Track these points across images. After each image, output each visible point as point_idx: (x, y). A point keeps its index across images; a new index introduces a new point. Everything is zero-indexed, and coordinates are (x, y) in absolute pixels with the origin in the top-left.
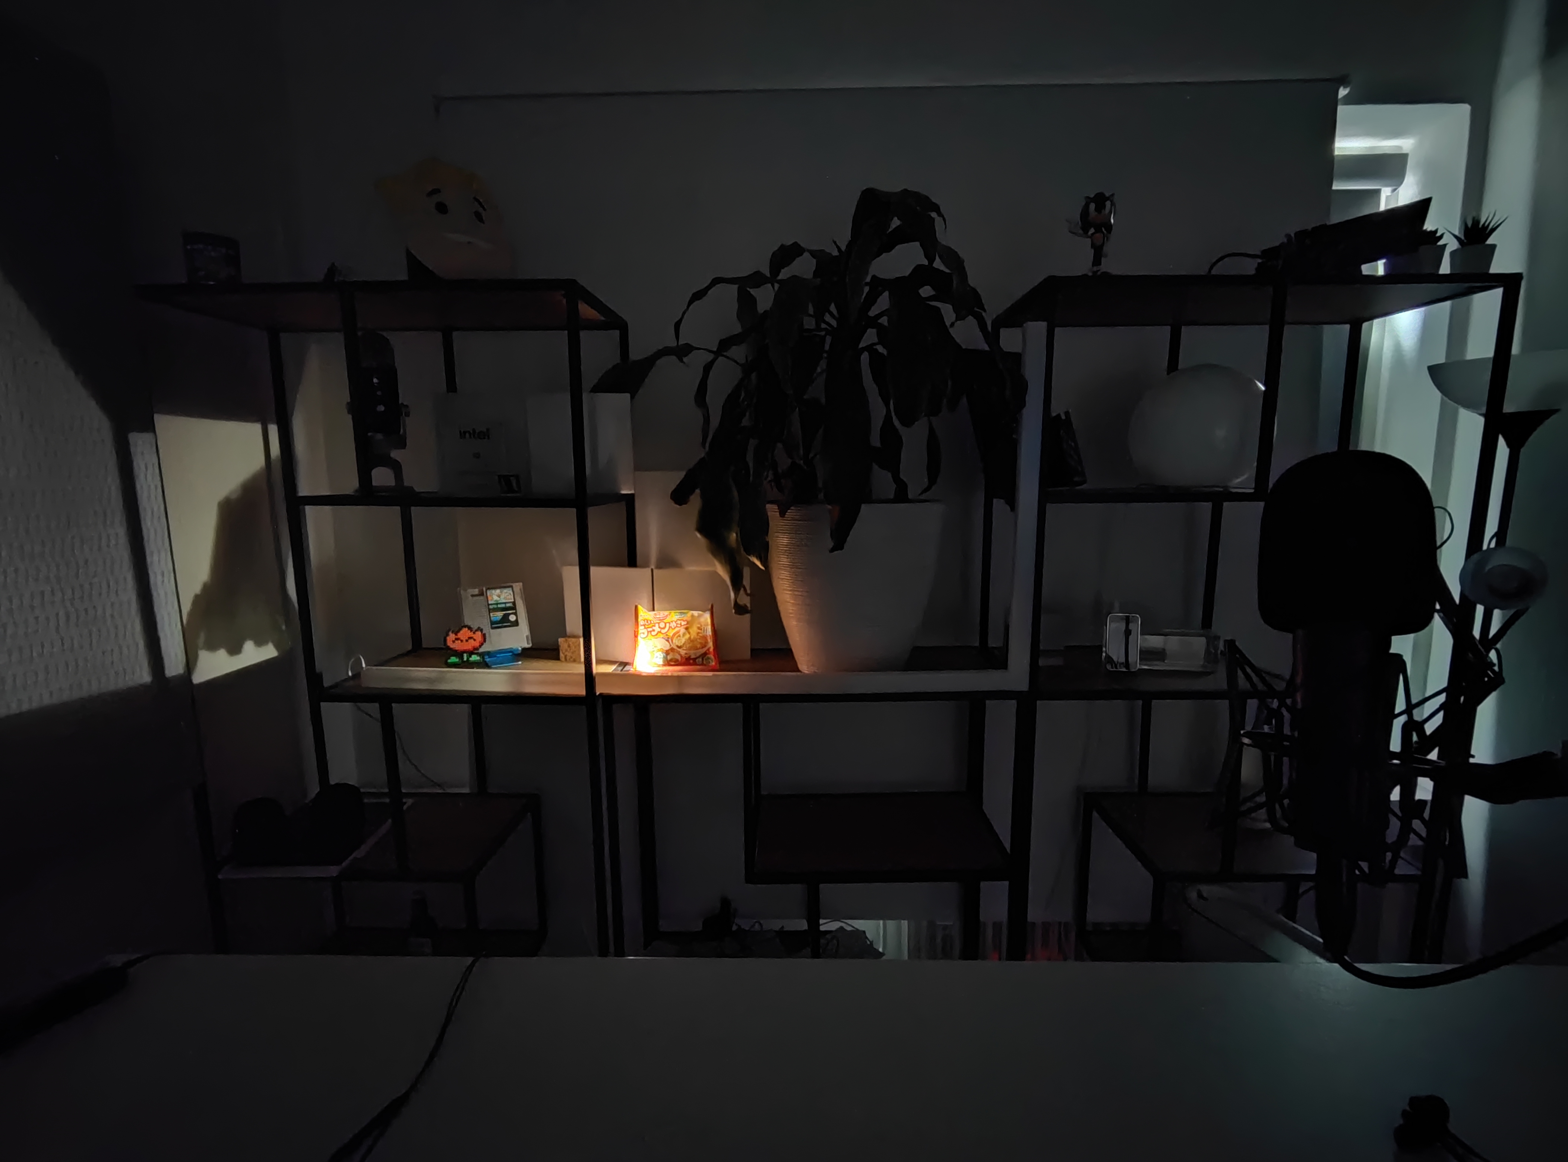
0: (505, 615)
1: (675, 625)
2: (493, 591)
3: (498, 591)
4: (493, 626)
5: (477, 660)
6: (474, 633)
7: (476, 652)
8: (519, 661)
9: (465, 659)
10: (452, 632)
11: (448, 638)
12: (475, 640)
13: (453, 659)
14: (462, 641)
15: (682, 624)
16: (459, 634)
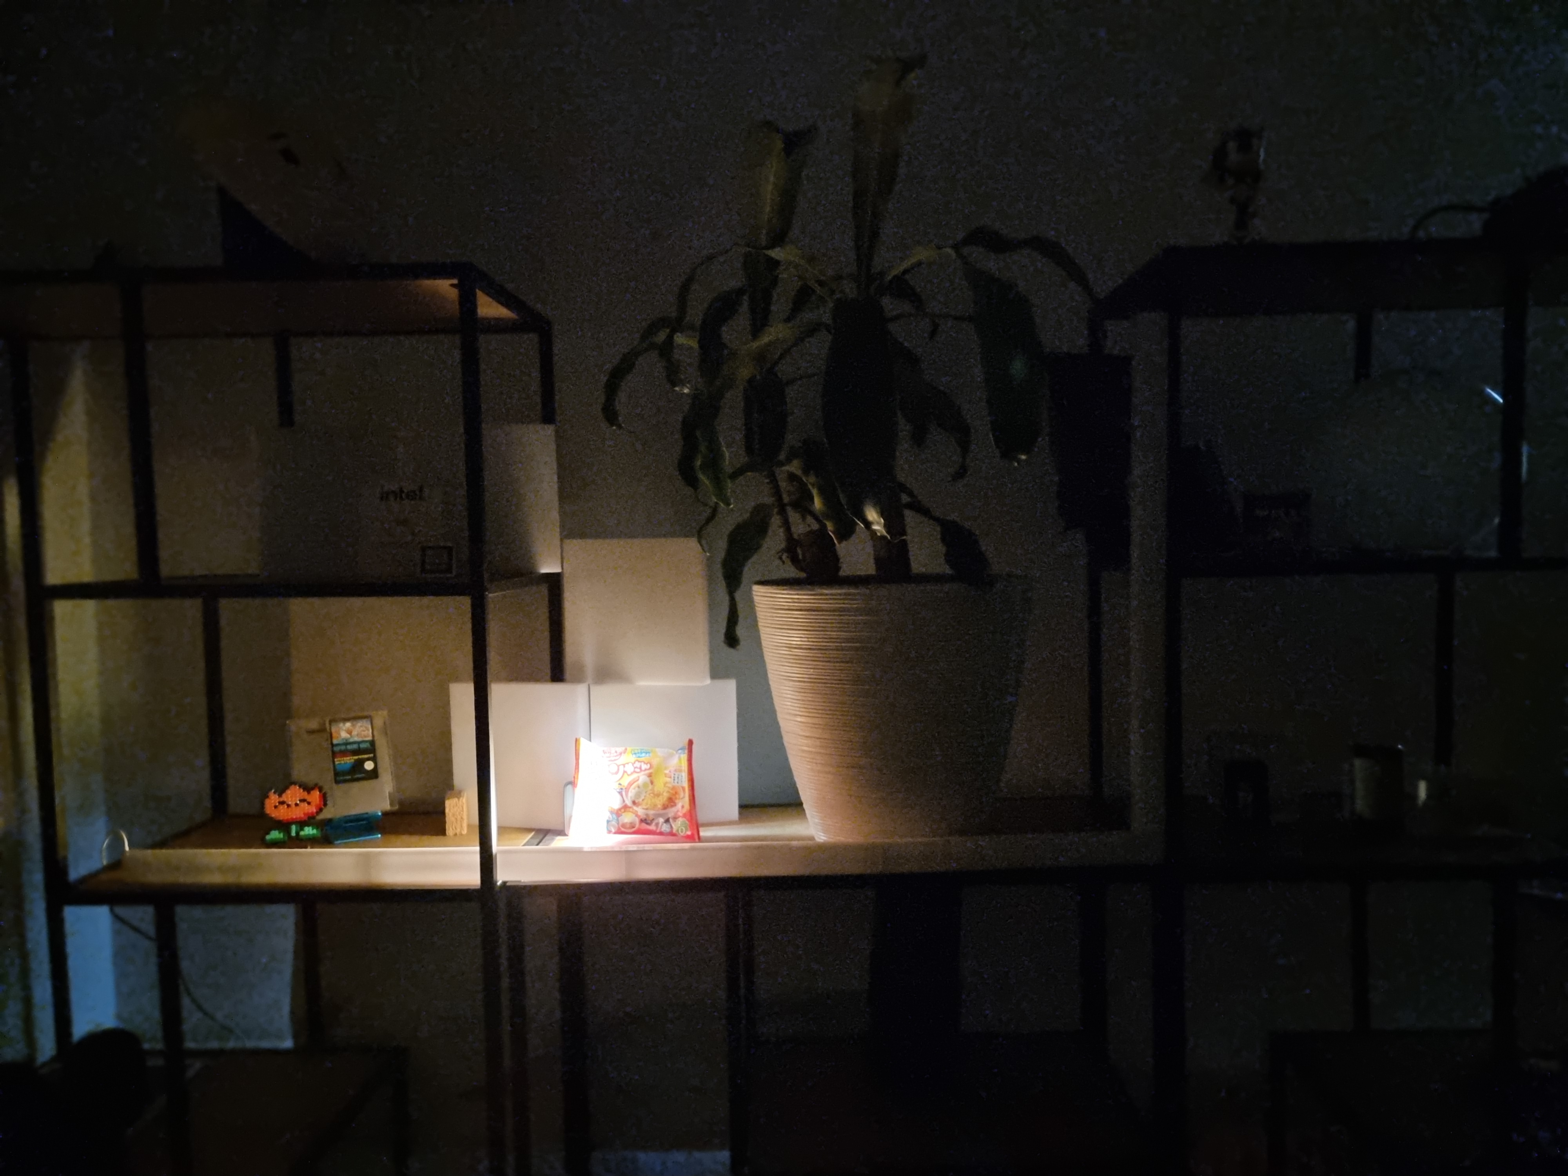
0: (356, 761)
1: (632, 769)
2: (341, 725)
3: (348, 725)
4: (338, 778)
5: (313, 834)
6: (309, 793)
7: (311, 821)
8: (378, 835)
9: (293, 834)
10: (275, 793)
11: (267, 801)
12: (309, 803)
13: (275, 835)
14: (289, 806)
15: (643, 768)
16: (284, 795)
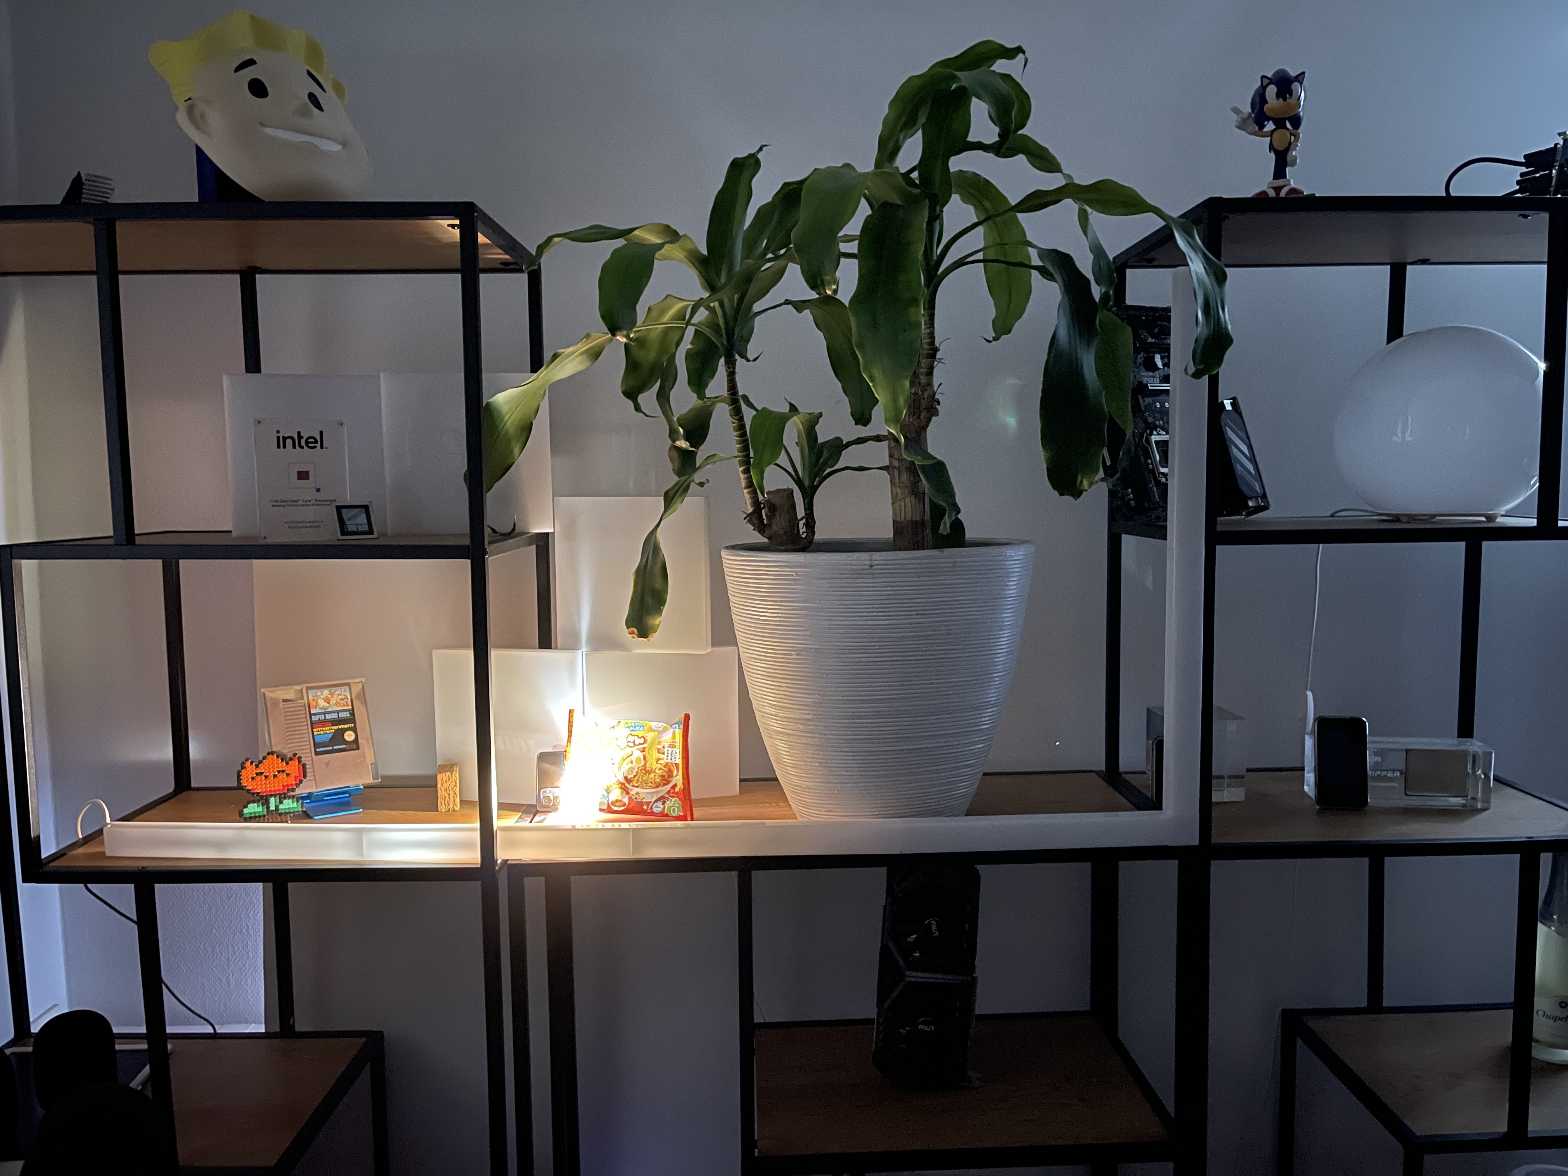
0: (336, 731)
1: (625, 744)
4: (317, 750)
5: (292, 808)
6: (287, 764)
7: (289, 794)
8: (357, 810)
9: (272, 808)
11: (244, 772)
12: (288, 775)
13: (253, 808)
14: (266, 777)
16: (262, 766)
